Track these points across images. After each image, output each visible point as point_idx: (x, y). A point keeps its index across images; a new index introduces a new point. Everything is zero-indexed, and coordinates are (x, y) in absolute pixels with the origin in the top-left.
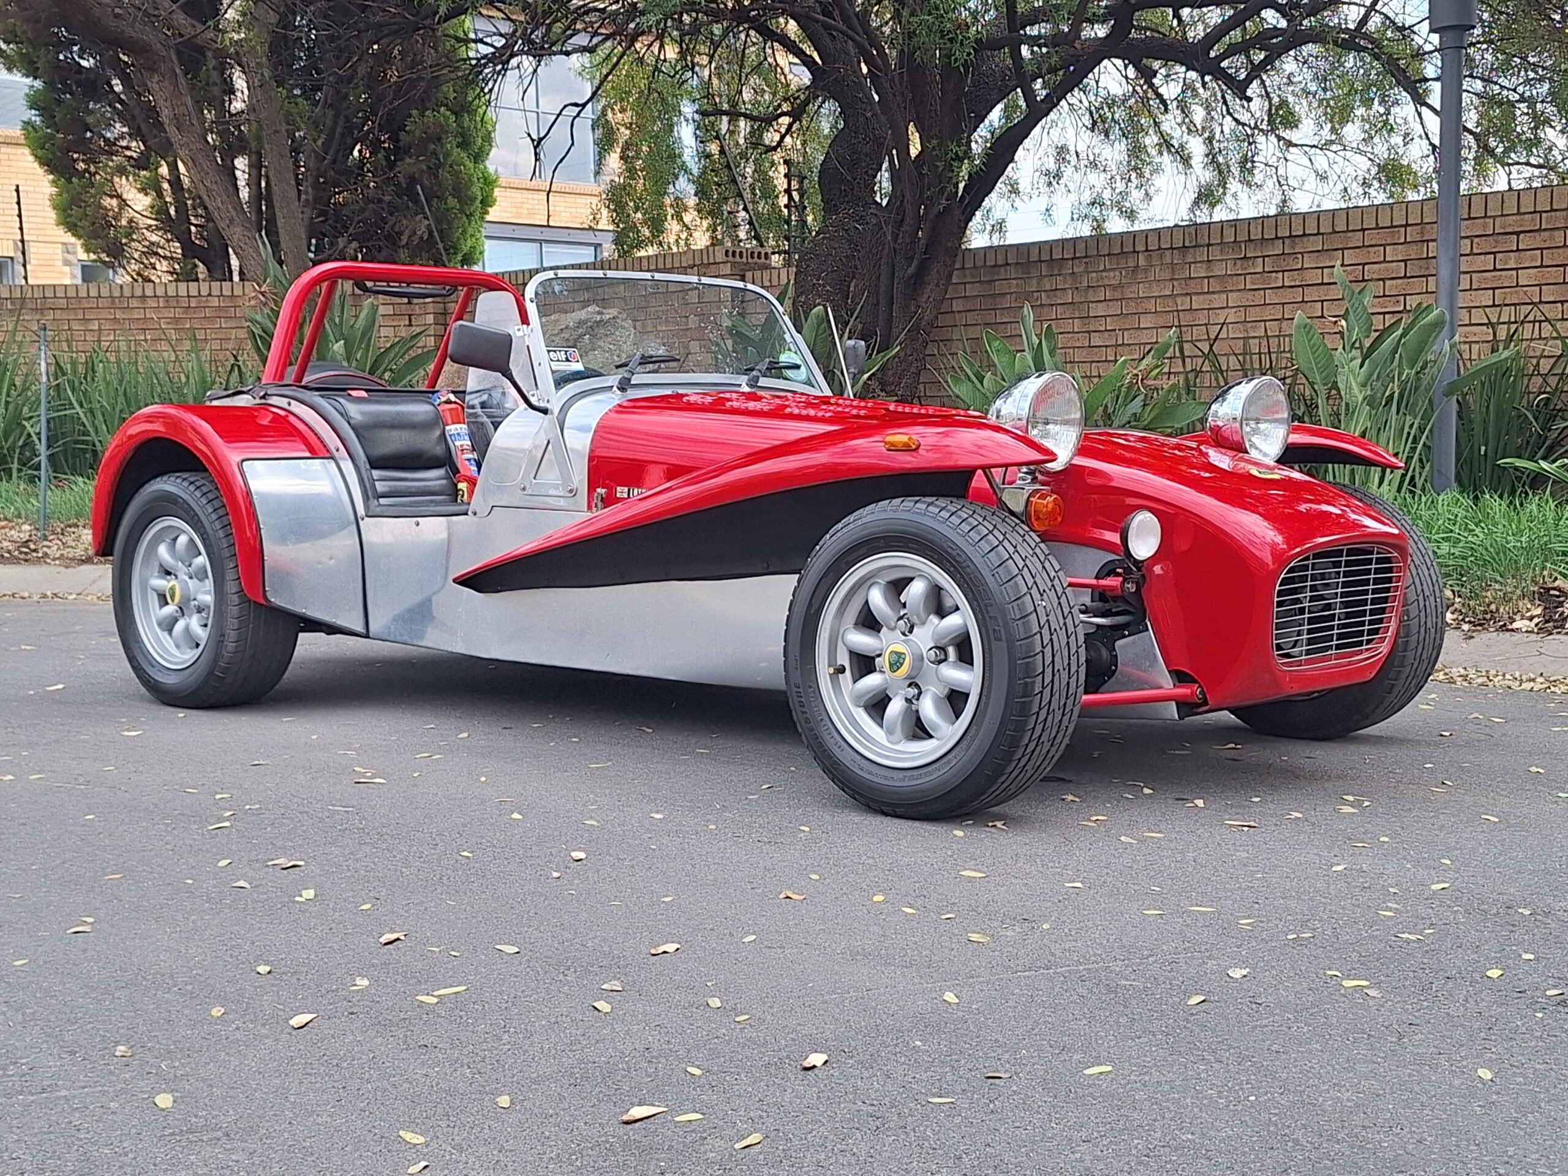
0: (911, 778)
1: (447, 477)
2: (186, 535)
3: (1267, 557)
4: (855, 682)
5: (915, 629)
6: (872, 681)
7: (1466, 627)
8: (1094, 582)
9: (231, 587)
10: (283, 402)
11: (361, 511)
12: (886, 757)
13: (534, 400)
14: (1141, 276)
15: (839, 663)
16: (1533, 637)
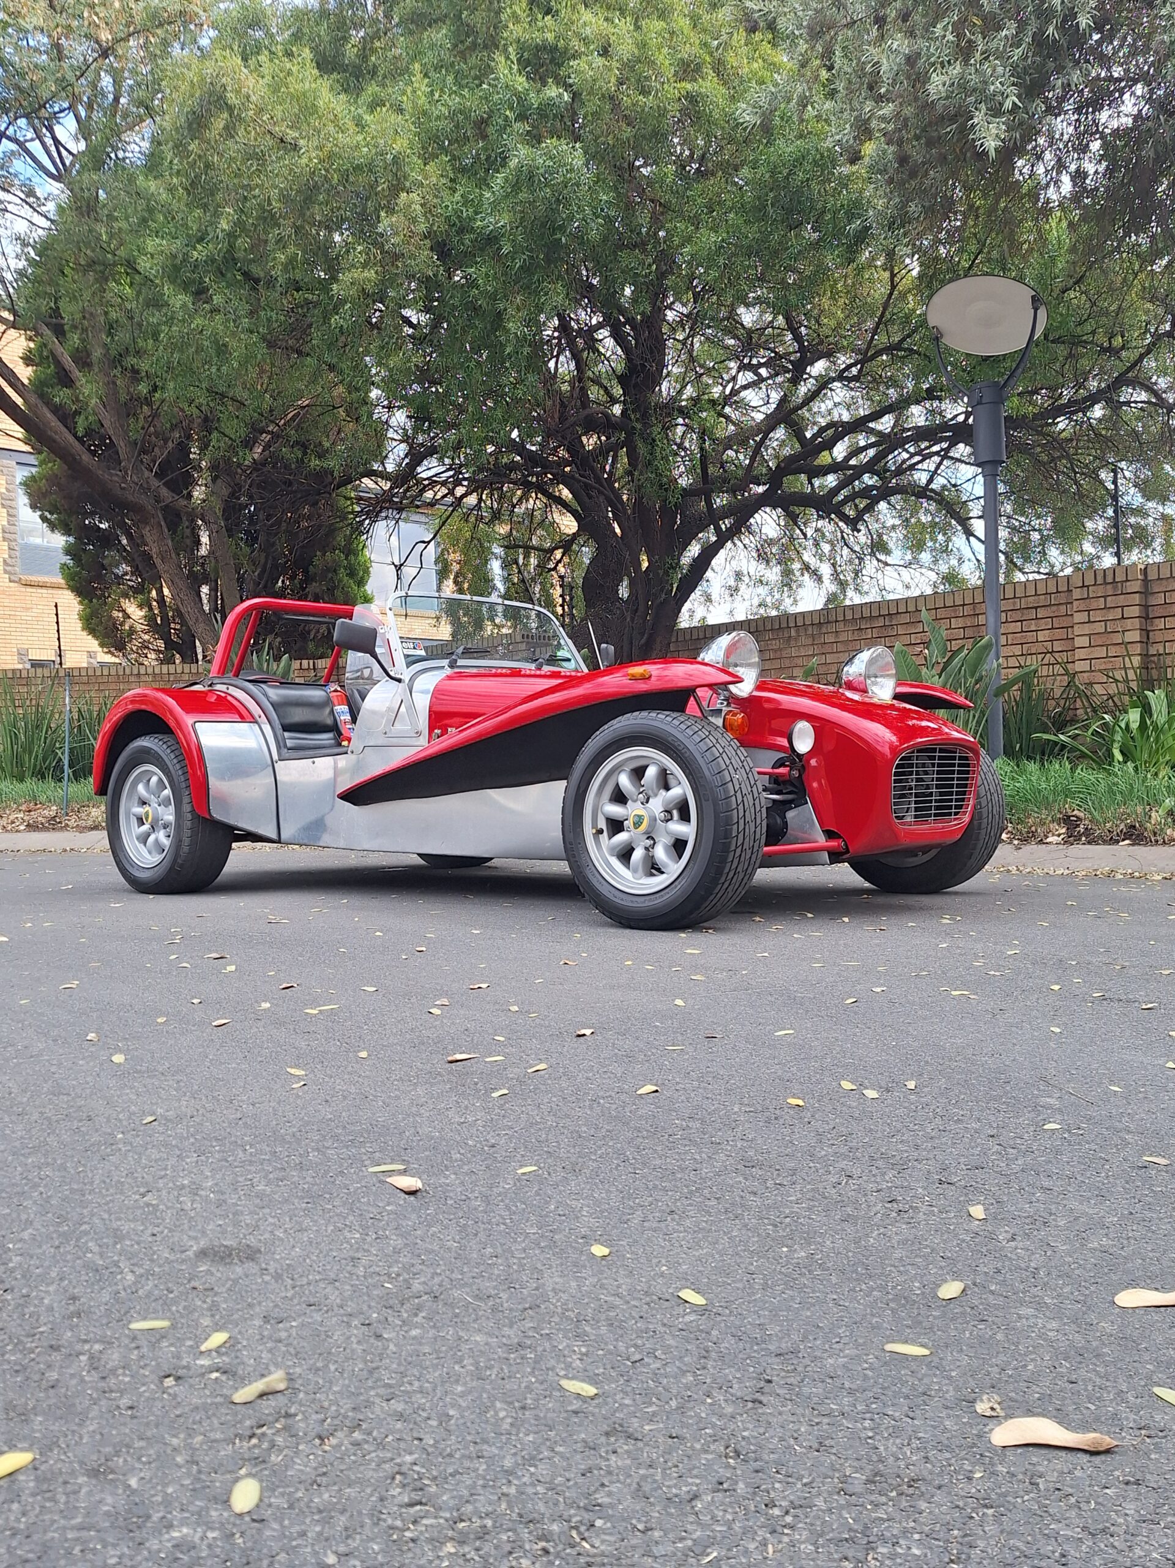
0: (650, 900)
1: (335, 738)
2: (156, 775)
3: (886, 750)
4: (610, 838)
5: (651, 800)
6: (622, 837)
7: (1016, 842)
8: (771, 771)
9: (186, 808)
10: (223, 688)
11: (275, 757)
12: (632, 888)
13: (392, 674)
14: (793, 643)
15: (599, 827)
16: (1061, 847)
